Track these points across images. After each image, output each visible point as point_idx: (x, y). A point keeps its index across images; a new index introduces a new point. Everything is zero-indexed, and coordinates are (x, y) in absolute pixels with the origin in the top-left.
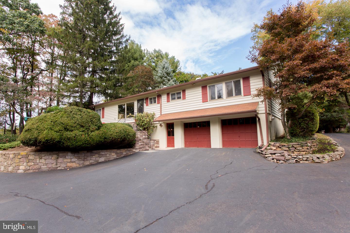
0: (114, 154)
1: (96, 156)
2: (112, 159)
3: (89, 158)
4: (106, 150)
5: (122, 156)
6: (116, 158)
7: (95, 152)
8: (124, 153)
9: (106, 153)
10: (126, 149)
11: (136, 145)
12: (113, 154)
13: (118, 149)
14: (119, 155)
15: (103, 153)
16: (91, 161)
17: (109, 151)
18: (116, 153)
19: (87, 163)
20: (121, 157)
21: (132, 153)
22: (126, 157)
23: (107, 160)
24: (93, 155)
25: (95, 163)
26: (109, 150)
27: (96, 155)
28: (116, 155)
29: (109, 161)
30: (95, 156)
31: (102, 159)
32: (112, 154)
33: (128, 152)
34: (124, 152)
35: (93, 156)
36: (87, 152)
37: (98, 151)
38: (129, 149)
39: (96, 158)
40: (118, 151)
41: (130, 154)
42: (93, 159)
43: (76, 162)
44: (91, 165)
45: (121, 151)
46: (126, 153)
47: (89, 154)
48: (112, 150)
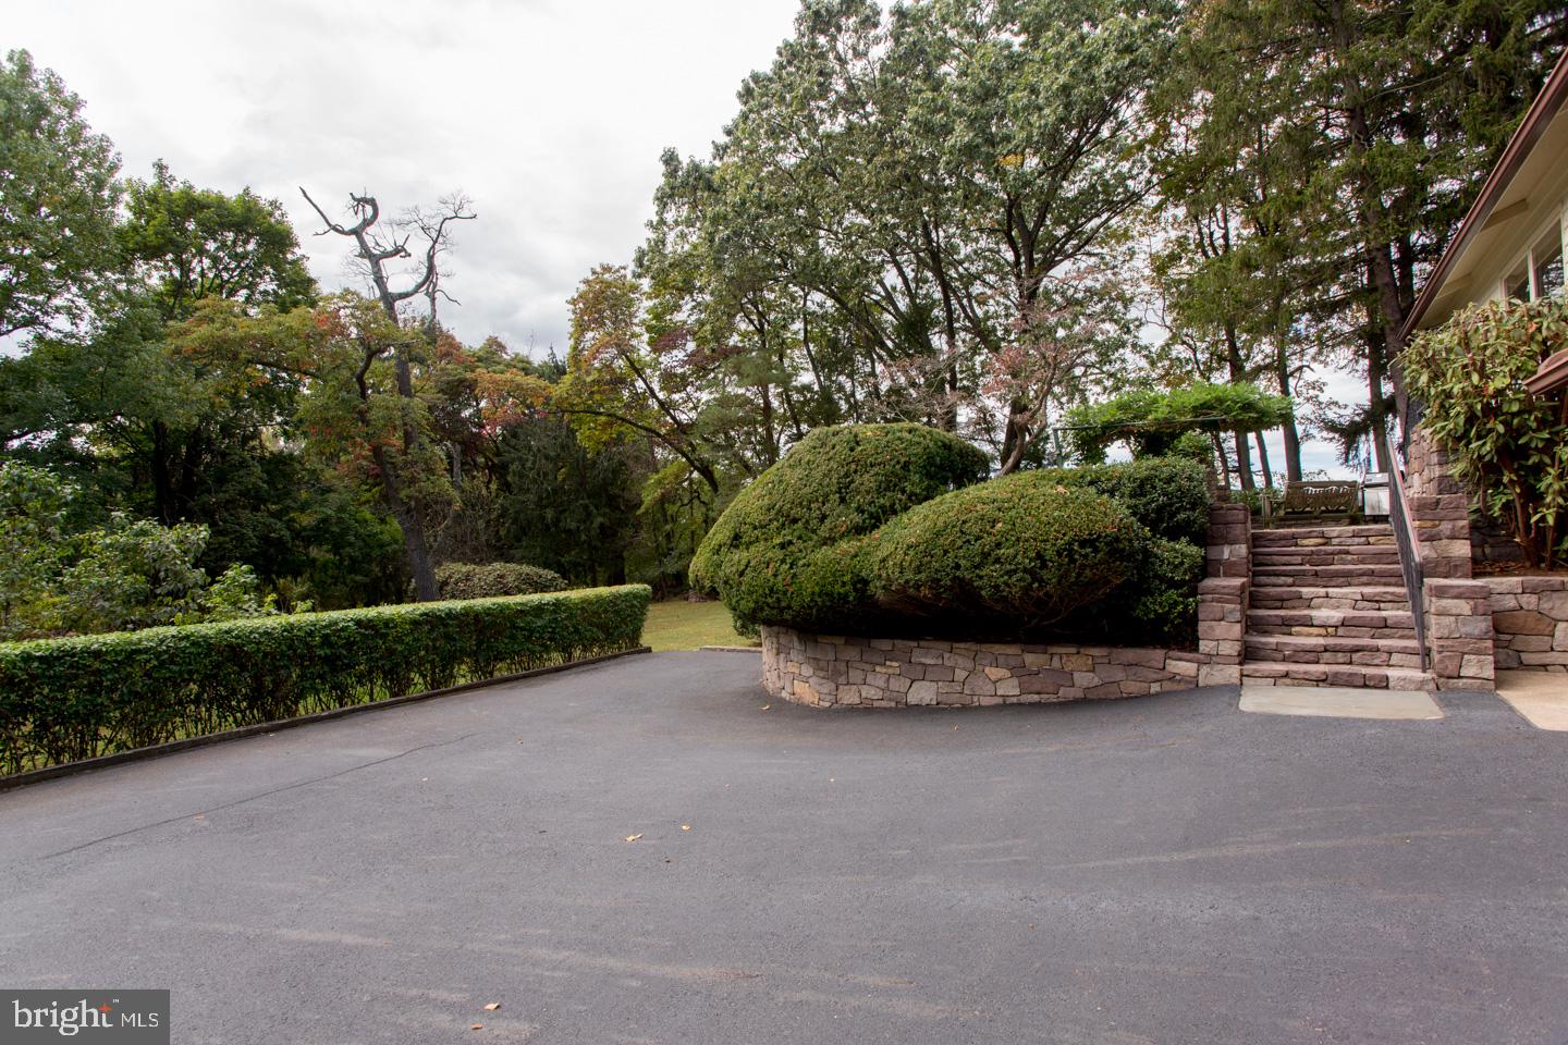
0: (1003, 672)
1: (890, 671)
2: (985, 701)
3: (855, 675)
4: (945, 645)
5: (1066, 693)
6: (1015, 700)
7: (885, 645)
8: (1084, 679)
9: (949, 660)
10: (1096, 652)
11: (1202, 627)
12: (994, 673)
13: (1031, 647)
14: (1037, 687)
15: (928, 655)
16: (869, 692)
17: (963, 652)
18: (1019, 671)
19: (849, 697)
20: (1053, 699)
21: (1155, 688)
22: (1086, 702)
23: (955, 700)
24: (875, 660)
25: (884, 704)
26: (962, 645)
27: (888, 663)
28: (1015, 681)
29: (965, 709)
30: (884, 670)
31: (923, 693)
32: (987, 670)
33: (1119, 675)
34: (1083, 669)
35: (878, 669)
36: (846, 643)
37: (899, 643)
38: (1130, 654)
39: (892, 680)
40: (1032, 659)
41: (1133, 687)
42: (876, 682)
43: (810, 680)
44: (866, 710)
45: (1056, 660)
46: (1096, 681)
47: (852, 653)
48: (985, 647)
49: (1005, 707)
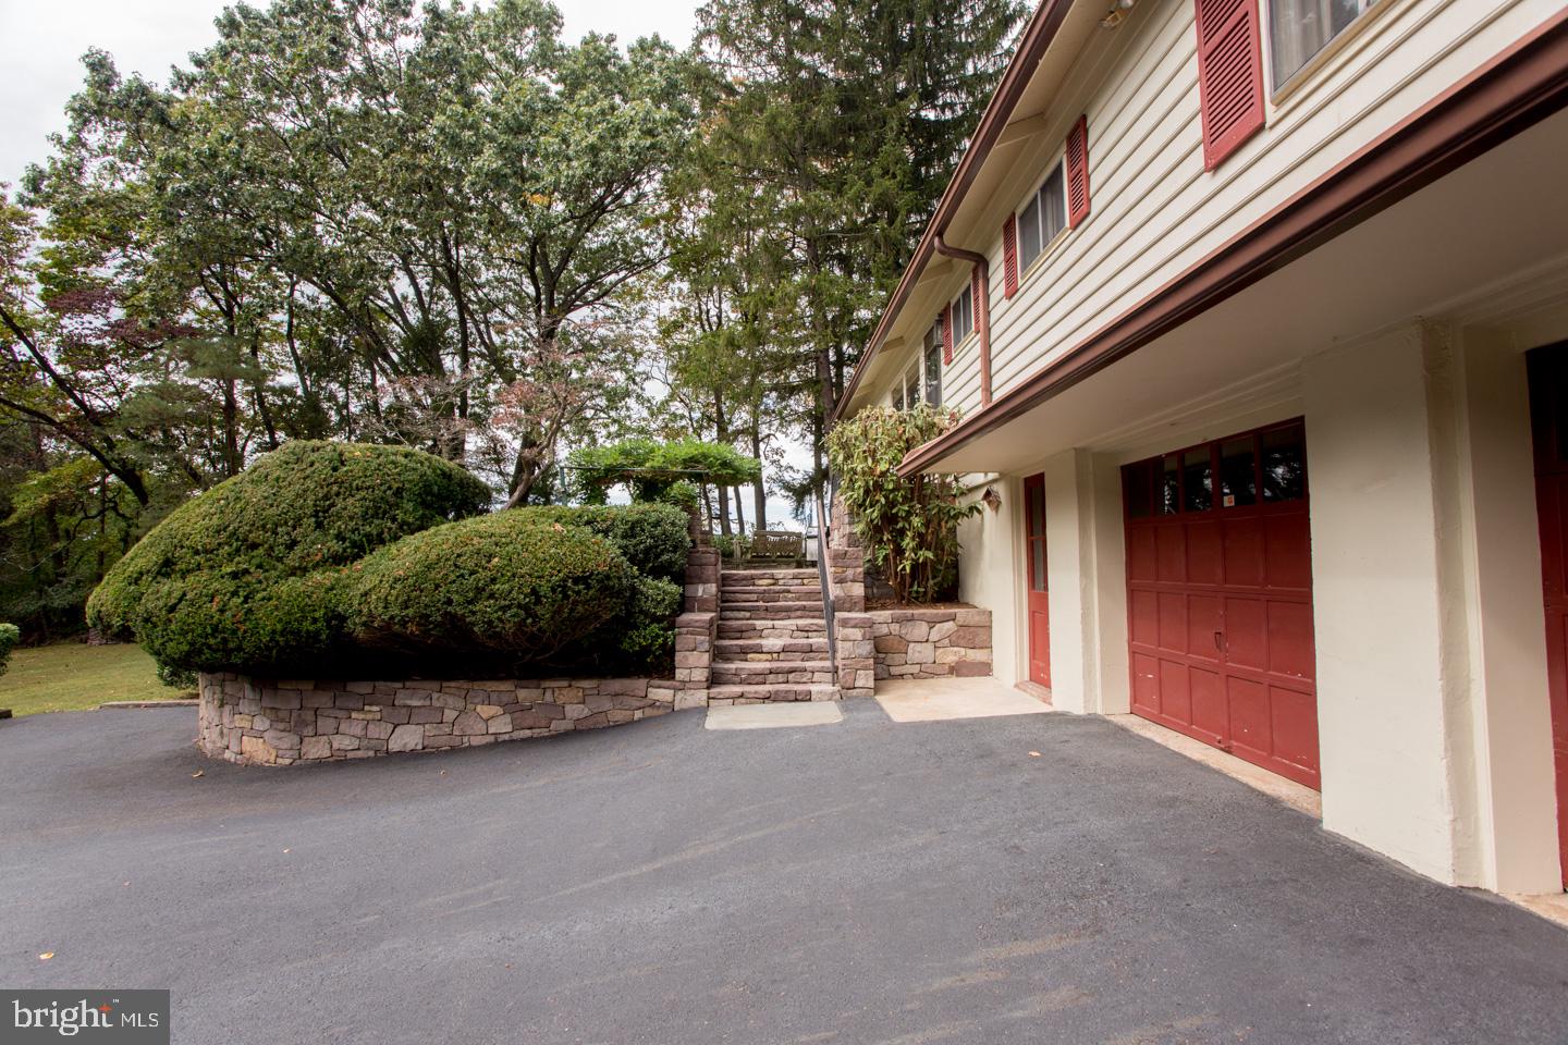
0: (495, 710)
1: (369, 716)
2: (476, 741)
3: (326, 724)
4: (435, 685)
5: (559, 726)
6: (507, 737)
7: (364, 688)
8: (575, 711)
9: (438, 700)
10: (586, 684)
11: (678, 657)
12: (485, 710)
13: (525, 683)
14: (529, 722)
15: (412, 697)
16: (343, 743)
17: (453, 691)
18: (512, 707)
19: (317, 749)
20: (545, 732)
21: (638, 715)
22: (579, 733)
23: (444, 742)
24: (351, 706)
25: (360, 754)
26: (453, 684)
27: (367, 708)
28: (508, 718)
29: (455, 751)
30: (362, 716)
31: (408, 738)
32: (479, 708)
33: (607, 704)
34: (573, 701)
35: (354, 715)
36: (316, 688)
37: (381, 685)
38: (617, 685)
39: (371, 726)
40: (525, 695)
41: (619, 716)
42: (349, 732)
43: (266, 735)
44: (339, 763)
45: (548, 694)
46: (586, 712)
47: (323, 700)
48: (476, 685)
49: (498, 746)
